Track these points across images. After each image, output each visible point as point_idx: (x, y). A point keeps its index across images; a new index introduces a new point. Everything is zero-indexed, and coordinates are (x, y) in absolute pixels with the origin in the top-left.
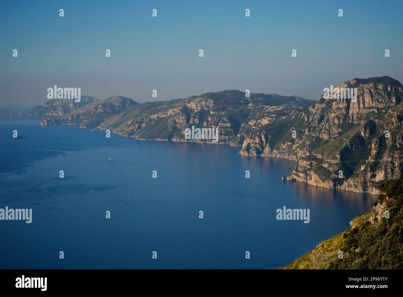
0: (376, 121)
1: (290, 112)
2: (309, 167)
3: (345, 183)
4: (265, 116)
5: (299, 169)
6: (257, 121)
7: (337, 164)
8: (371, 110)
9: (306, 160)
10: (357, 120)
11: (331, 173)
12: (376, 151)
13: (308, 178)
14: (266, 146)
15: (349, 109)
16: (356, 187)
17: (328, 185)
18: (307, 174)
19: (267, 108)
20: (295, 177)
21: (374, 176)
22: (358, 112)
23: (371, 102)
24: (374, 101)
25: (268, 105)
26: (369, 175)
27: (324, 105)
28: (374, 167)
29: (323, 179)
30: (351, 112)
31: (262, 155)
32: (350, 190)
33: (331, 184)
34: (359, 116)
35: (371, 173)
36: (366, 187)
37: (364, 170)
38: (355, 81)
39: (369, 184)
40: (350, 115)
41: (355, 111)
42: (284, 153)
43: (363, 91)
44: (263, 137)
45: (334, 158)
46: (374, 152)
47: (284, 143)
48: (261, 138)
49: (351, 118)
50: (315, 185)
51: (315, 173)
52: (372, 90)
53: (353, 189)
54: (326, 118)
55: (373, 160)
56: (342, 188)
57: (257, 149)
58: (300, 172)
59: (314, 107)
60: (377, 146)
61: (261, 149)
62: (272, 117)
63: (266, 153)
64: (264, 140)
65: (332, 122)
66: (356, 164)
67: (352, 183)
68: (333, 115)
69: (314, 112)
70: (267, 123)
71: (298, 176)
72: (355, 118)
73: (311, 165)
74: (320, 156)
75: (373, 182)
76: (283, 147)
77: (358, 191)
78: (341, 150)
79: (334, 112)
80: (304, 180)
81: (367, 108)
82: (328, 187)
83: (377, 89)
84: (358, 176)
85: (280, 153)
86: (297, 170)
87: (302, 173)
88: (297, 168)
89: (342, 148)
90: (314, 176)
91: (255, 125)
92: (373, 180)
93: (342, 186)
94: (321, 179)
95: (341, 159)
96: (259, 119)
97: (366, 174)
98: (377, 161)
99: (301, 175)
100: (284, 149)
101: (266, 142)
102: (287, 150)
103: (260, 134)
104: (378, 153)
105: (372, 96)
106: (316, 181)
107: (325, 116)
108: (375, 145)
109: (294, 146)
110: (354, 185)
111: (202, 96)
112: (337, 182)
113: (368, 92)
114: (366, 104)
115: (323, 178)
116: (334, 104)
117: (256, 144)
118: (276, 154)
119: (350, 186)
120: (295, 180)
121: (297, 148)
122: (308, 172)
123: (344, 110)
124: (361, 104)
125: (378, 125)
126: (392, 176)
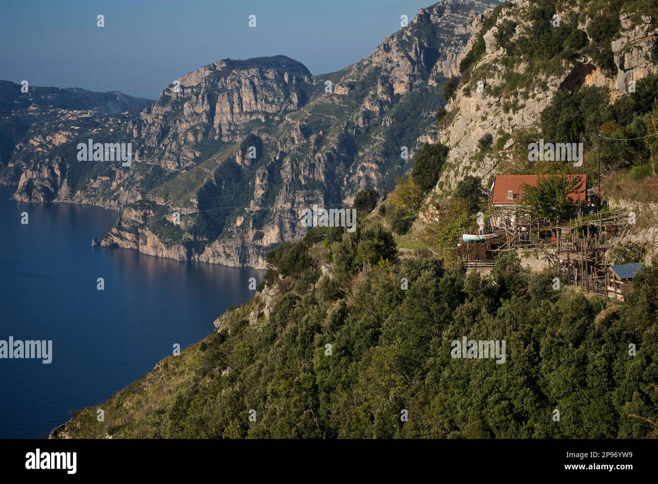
0: (263, 137)
1: (106, 121)
2: (141, 222)
3: (208, 250)
4: (59, 129)
5: (125, 226)
6: (44, 138)
7: (192, 215)
8: (254, 117)
9: (136, 209)
10: (228, 136)
11: (183, 232)
12: (263, 192)
13: (141, 241)
14: (61, 183)
15: (214, 114)
16: (228, 256)
17: (177, 253)
18: (138, 235)
19: (63, 115)
20: (116, 240)
21: (260, 236)
22: (231, 120)
23: (253, 102)
24: (259, 101)
25: (64, 108)
26: (251, 234)
27: (168, 108)
28: (260, 221)
29: (167, 243)
30: (217, 121)
31: (55, 201)
32: (216, 262)
33: (183, 252)
34: (232, 128)
35: (255, 231)
36: (245, 256)
37: (242, 226)
38: (224, 65)
39: (250, 251)
40: (216, 126)
41: (224, 118)
42: (95, 196)
43: (240, 82)
44: (56, 166)
45: (188, 204)
46: (259, 193)
47: (95, 179)
48: (52, 169)
49: (217, 132)
50: (153, 253)
51: (154, 232)
52: (256, 81)
53: (222, 260)
54: (171, 132)
55: (258, 208)
56: (203, 258)
57: (44, 189)
58: (125, 230)
59: (149, 112)
60: (265, 182)
61: (52, 190)
62: (72, 130)
63: (63, 197)
64: (58, 173)
65: (183, 138)
66: (227, 215)
67: (221, 250)
68: (185, 126)
69: (150, 121)
70: (64, 141)
71: (122, 238)
72: (224, 132)
73: (145, 217)
74: (162, 201)
75: (259, 247)
76: (94, 186)
77: (231, 264)
78: (201, 189)
79: (187, 121)
80: (132, 245)
81: (246, 113)
82: (177, 258)
83: (264, 78)
84: (230, 237)
85: (88, 197)
86: (120, 228)
87: (130, 232)
88: (120, 224)
89: (202, 186)
90: (152, 239)
91: (41, 145)
92: (259, 243)
93: (202, 255)
94: (164, 243)
95: (200, 206)
96: (49, 134)
97: (246, 233)
98: (266, 209)
99: (128, 236)
100: (95, 189)
101: (63, 177)
102: (101, 191)
103: (50, 163)
104: (266, 196)
105: (255, 92)
106: (155, 247)
107: (169, 128)
108: (262, 181)
109: (114, 184)
110: (225, 252)
112: (194, 247)
113: (248, 82)
114: (244, 107)
115: (167, 240)
116: (186, 105)
117: (43, 179)
118: (81, 199)
119: (216, 255)
120: (116, 246)
121: (119, 186)
122: (140, 231)
123: (204, 116)
124: (236, 106)
125: (267, 145)
126: (293, 237)
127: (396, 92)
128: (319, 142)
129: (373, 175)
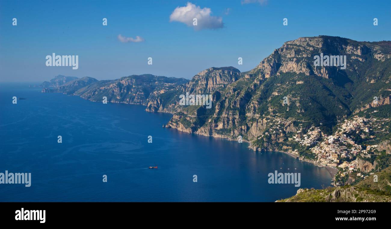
0: (221, 92)
1: (177, 86)
2: (179, 119)
3: (199, 130)
4: (162, 89)
5: (173, 121)
6: (158, 91)
7: (195, 118)
8: (220, 86)
9: (177, 115)
10: (212, 92)
11: (191, 124)
12: (218, 110)
13: (178, 126)
14: (160, 106)
15: (208, 85)
16: (206, 132)
17: (188, 131)
18: (177, 124)
19: (165, 85)
20: (171, 125)
21: (217, 126)
22: (213, 86)
23: (220, 81)
24: (222, 80)
25: (166, 83)
26: (213, 125)
27: (194, 83)
28: (217, 121)
29: (186, 127)
30: (208, 87)
31: (158, 111)
32: (201, 134)
33: (191, 130)
34: (213, 89)
35: (215, 124)
36: (211, 133)
37: (210, 122)
38: (212, 69)
39: (213, 131)
40: (208, 88)
41: (211, 86)
42: (170, 110)
43: (216, 74)
44: (159, 100)
45: (193, 114)
46: (217, 111)
47: (170, 105)
48: (157, 101)
49: (208, 90)
50: (181, 130)
51: (182, 123)
52: (221, 74)
53: (204, 134)
54: (195, 90)
55: (216, 116)
56: (197, 133)
57: (154, 107)
58: (173, 122)
59: (188, 84)
60: (219, 107)
61: (157, 108)
62: (166, 89)
63: (160, 110)
64: (159, 102)
65: (198, 92)
66: (207, 118)
67: (203, 130)
68: (199, 88)
69: (189, 87)
70: (163, 92)
71: (172, 125)
72: (211, 90)
73: (180, 118)
74: (186, 112)
75: (216, 130)
76: (170, 107)
77: (206, 135)
78: (198, 109)
79: (199, 87)
80: (175, 127)
81: (218, 84)
82: (189, 132)
83: (224, 73)
84: (207, 126)
85: (168, 110)
86: (172, 121)
87: (175, 123)
88: (172, 120)
89: (199, 108)
90: (181, 125)
91: (157, 94)
92: (216, 128)
93: (197, 132)
94: (185, 127)
95: (198, 115)
96: (160, 90)
97: (212, 124)
98: (219, 116)
99: (174, 124)
100: (170, 108)
101: (160, 104)
102: (172, 108)
103: (157, 99)
104: (219, 112)
105: (221, 77)
106: (182, 128)
107: (194, 89)
108: (218, 107)
109: (176, 106)
110: (205, 131)
111: (129, 77)
112: (195, 129)
113: (218, 74)
114: (217, 82)
115: (186, 126)
116: (199, 82)
117: (154, 104)
118: (166, 111)
119: (202, 132)
120: (170, 127)
121: (177, 107)
122: (178, 122)
123: (205, 85)
124: (214, 82)
125: (222, 95)
126: (228, 126)
127: (266, 77)
128: (238, 94)
129: (256, 106)
